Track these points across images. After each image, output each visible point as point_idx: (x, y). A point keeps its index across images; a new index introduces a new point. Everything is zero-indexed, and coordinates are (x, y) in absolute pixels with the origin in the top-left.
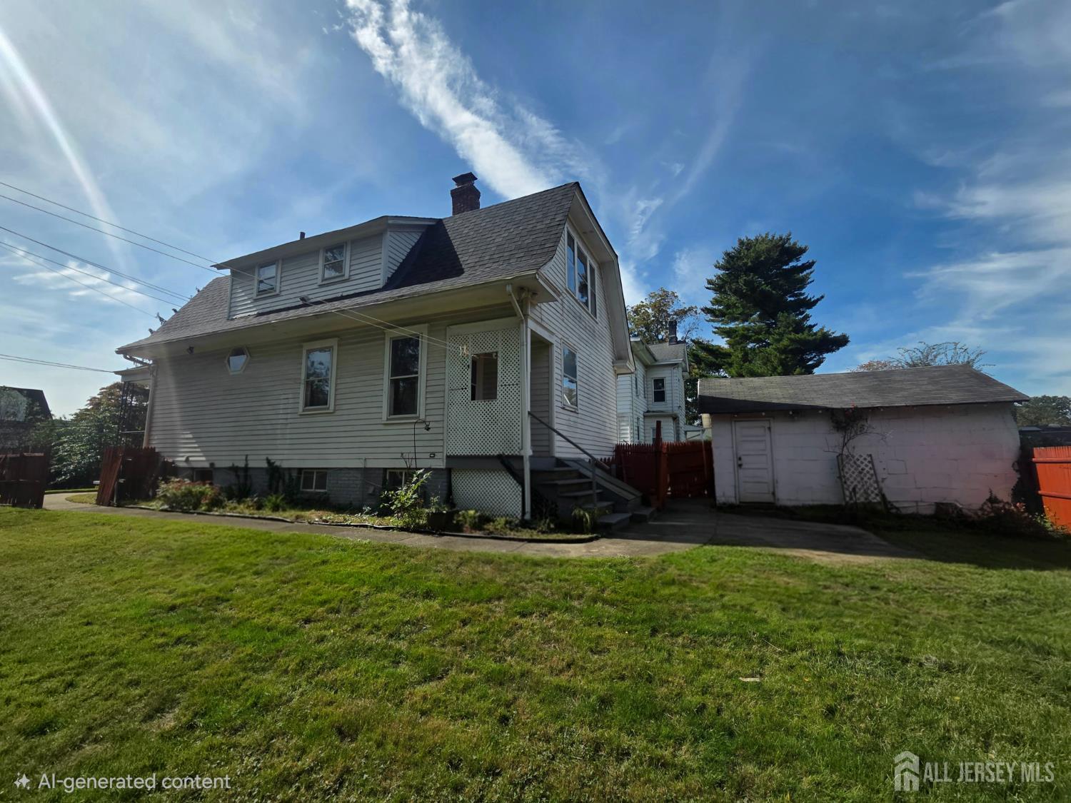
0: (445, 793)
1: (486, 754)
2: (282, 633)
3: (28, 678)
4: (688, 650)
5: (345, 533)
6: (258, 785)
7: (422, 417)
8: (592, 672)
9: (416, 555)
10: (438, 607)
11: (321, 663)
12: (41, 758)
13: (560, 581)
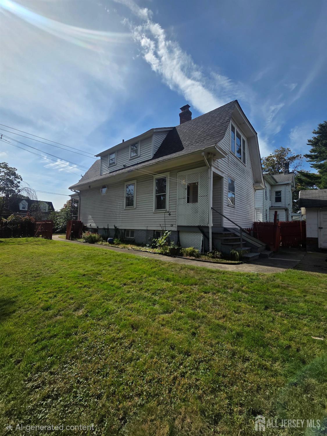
0: (168, 358)
1: (185, 346)
2: (116, 288)
3: (45, 292)
4: (284, 319)
5: (140, 254)
6: (105, 340)
7: (168, 210)
8: (234, 321)
9: (164, 264)
10: (171, 285)
11: (128, 300)
12: (46, 318)
13: (223, 280)
